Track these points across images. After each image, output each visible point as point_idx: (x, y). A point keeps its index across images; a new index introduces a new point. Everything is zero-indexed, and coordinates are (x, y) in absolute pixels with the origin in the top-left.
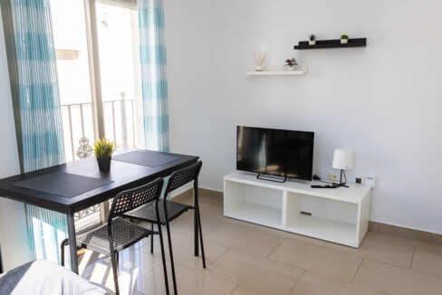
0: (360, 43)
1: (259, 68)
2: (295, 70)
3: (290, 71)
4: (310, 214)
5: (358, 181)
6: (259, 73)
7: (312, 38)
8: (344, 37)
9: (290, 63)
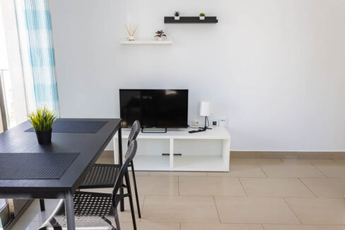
0: (212, 20)
1: (131, 38)
2: (163, 40)
3: (160, 41)
4: (180, 155)
5: (214, 123)
6: (131, 42)
7: (177, 14)
8: (202, 15)
9: (160, 34)
